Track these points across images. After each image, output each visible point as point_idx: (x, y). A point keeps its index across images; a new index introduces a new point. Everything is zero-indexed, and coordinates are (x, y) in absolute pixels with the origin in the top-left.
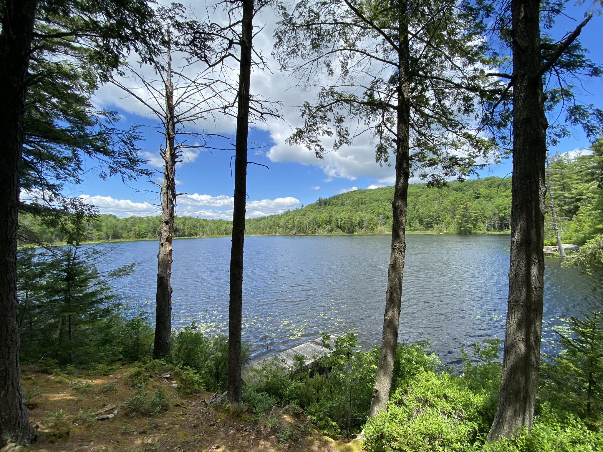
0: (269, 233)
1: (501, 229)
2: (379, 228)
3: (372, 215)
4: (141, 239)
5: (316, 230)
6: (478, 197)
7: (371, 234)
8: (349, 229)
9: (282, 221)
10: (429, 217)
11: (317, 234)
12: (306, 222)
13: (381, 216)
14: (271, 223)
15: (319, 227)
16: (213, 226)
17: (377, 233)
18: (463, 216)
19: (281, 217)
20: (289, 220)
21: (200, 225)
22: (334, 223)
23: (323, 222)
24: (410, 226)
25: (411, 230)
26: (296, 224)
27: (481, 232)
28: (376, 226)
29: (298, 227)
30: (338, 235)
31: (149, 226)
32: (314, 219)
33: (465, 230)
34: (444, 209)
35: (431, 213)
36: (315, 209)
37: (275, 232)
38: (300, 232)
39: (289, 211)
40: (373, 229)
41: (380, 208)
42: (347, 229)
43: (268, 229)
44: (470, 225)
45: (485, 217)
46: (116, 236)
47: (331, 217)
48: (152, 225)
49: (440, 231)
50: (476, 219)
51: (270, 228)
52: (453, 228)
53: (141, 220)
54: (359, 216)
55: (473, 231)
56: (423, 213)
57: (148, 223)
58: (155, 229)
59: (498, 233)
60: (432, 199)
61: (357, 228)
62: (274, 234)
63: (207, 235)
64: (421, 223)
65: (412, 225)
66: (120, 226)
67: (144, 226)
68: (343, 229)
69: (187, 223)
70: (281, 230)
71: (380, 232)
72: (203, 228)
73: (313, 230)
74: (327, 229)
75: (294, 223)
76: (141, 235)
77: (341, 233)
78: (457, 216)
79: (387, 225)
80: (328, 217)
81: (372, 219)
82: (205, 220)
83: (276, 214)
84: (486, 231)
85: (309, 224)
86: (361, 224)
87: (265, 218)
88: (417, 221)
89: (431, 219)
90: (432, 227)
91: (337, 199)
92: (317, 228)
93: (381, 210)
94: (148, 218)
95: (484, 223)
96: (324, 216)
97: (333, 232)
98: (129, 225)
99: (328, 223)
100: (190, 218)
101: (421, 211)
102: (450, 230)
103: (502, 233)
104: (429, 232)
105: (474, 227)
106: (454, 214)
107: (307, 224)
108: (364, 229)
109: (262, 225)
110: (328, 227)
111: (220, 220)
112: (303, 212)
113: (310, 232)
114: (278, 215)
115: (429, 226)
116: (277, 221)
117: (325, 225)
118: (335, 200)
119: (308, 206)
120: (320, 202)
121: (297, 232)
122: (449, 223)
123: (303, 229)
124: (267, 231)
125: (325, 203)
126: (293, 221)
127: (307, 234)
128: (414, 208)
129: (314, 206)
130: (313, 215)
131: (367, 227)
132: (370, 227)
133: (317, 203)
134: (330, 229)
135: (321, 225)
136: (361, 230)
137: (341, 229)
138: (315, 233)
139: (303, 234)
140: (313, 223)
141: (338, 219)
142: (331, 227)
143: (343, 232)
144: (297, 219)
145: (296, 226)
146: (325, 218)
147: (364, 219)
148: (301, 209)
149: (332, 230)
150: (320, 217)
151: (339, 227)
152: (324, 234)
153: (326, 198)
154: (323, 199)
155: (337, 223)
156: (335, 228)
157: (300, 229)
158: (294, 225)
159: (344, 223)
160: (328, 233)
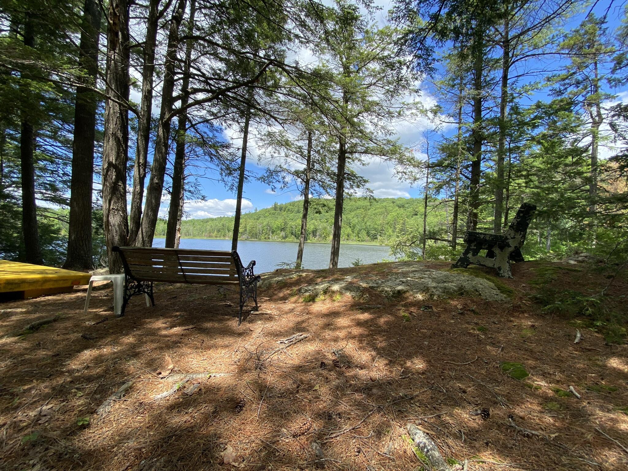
0: (216, 237)
3: (325, 225)
5: (270, 236)
6: (416, 215)
7: (324, 242)
10: (375, 229)
11: (271, 240)
12: (260, 227)
14: (220, 225)
15: (273, 232)
18: (402, 230)
19: (231, 219)
22: (288, 231)
23: (278, 228)
24: (359, 237)
25: (359, 241)
26: (248, 228)
28: (329, 235)
29: (250, 232)
30: (292, 242)
32: (268, 225)
34: (388, 223)
35: (376, 226)
36: (270, 214)
37: (224, 236)
38: (252, 236)
40: (326, 238)
43: (216, 232)
47: (286, 223)
49: (383, 242)
51: (219, 231)
54: (314, 224)
56: (370, 226)
61: (311, 236)
62: (222, 238)
64: (368, 234)
65: (360, 235)
68: (297, 236)
70: (231, 233)
73: (266, 236)
74: (281, 235)
75: (246, 227)
77: (295, 240)
78: (397, 230)
80: (283, 224)
81: (325, 228)
83: (226, 216)
85: (263, 230)
86: (314, 233)
87: (212, 220)
88: (364, 233)
89: (376, 231)
90: (376, 238)
91: (293, 206)
92: (271, 234)
96: (278, 222)
97: (287, 239)
99: (283, 229)
101: (368, 224)
102: (390, 242)
104: (374, 243)
106: (395, 228)
107: (261, 229)
108: (317, 237)
109: (208, 227)
110: (283, 234)
112: (257, 216)
113: (263, 237)
114: (228, 217)
115: (374, 238)
116: (227, 224)
117: (279, 231)
118: (291, 207)
119: (262, 210)
120: (275, 208)
121: (249, 237)
122: (390, 236)
123: (256, 234)
124: (214, 234)
125: (281, 209)
126: (246, 224)
127: (260, 239)
128: (363, 220)
129: (269, 211)
130: (267, 220)
131: (320, 236)
132: (323, 236)
133: (272, 208)
134: (284, 236)
135: (275, 231)
136: (315, 238)
137: (295, 236)
138: (269, 238)
139: (256, 240)
140: (267, 228)
141: (292, 226)
142: (285, 234)
143: (297, 239)
144: (250, 224)
145: (248, 231)
146: (279, 224)
147: (318, 228)
148: (255, 213)
149: (286, 237)
150: (275, 222)
151: (293, 235)
152: (278, 240)
153: (282, 204)
154: (279, 204)
155: (292, 230)
156: (289, 235)
157: (253, 234)
158: (246, 229)
159: (299, 230)
160: (282, 240)
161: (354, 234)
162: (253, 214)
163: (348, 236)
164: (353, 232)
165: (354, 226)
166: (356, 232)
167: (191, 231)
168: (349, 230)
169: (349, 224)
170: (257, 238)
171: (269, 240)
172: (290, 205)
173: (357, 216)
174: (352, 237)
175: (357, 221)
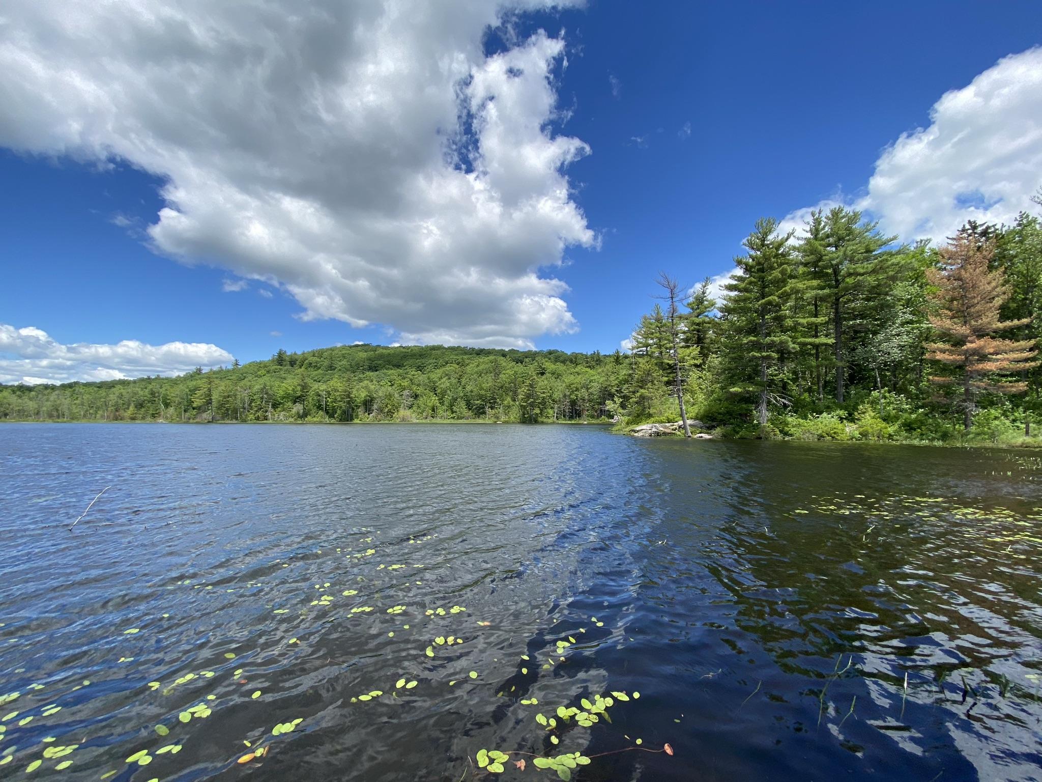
0: (133, 418)
1: (571, 418)
2: (402, 413)
3: (389, 390)
5: (269, 414)
6: (543, 374)
7: (387, 422)
8: (344, 412)
9: (176, 392)
10: (481, 397)
11: (271, 421)
12: (243, 395)
13: (406, 392)
14: (144, 394)
15: (275, 406)
17: (398, 421)
18: (528, 396)
19: (175, 382)
20: (197, 388)
22: (311, 399)
23: (287, 396)
24: (453, 412)
25: (453, 418)
26: (215, 397)
27: (550, 421)
28: (396, 408)
29: (221, 406)
30: (321, 423)
32: (263, 390)
33: (530, 417)
34: (502, 387)
35: (483, 392)
36: (268, 372)
37: (153, 416)
38: (225, 416)
39: (199, 372)
40: (390, 414)
41: (404, 378)
42: (339, 412)
43: (132, 408)
44: (537, 411)
45: (553, 400)
47: (304, 387)
49: (498, 418)
50: (544, 403)
51: (140, 405)
52: (515, 414)
54: (366, 387)
55: (540, 419)
56: (472, 391)
59: (569, 422)
60: (485, 371)
61: (360, 411)
62: (149, 419)
64: (469, 406)
65: (455, 408)
68: (330, 413)
70: (171, 410)
71: (404, 419)
73: (259, 414)
74: (294, 411)
75: (210, 395)
77: (327, 419)
78: (520, 397)
79: (415, 408)
80: (299, 388)
81: (390, 396)
83: (163, 376)
84: (555, 419)
85: (252, 401)
86: (368, 405)
87: (122, 383)
88: (463, 404)
89: (483, 401)
90: (484, 413)
91: (320, 357)
92: (270, 409)
93: (406, 383)
95: (552, 408)
96: (289, 383)
97: (309, 418)
99: (296, 400)
101: (469, 388)
102: (509, 418)
103: (573, 422)
104: (481, 421)
105: (541, 413)
106: (515, 393)
107: (247, 399)
108: (373, 414)
109: (114, 398)
110: (298, 408)
112: (238, 374)
114: (167, 379)
115: (480, 411)
116: (163, 391)
117: (290, 404)
118: (315, 359)
119: (250, 365)
120: (280, 360)
121: (218, 417)
122: (509, 407)
123: (235, 411)
124: (127, 414)
125: (292, 363)
126: (209, 390)
127: (244, 421)
128: (460, 382)
129: (265, 366)
130: (261, 381)
131: (380, 410)
132: (386, 410)
133: (273, 361)
134: (301, 412)
135: (280, 403)
136: (369, 414)
137: (327, 413)
138: (266, 418)
139: (234, 421)
140: (262, 398)
141: (320, 393)
142: (304, 408)
143: (329, 417)
144: (220, 388)
145: (215, 404)
146: (291, 389)
147: (375, 396)
148: (233, 370)
149: (305, 415)
150: (279, 386)
151: (322, 409)
152: (287, 422)
153: (295, 354)
154: (288, 353)
155: (319, 401)
156: (313, 411)
157: (227, 410)
158: (211, 399)
159: (335, 401)
160: (296, 420)
161: (445, 408)
162: (228, 371)
163: (433, 410)
164: (442, 403)
165: (444, 393)
166: (446, 403)
167: (64, 408)
168: (434, 400)
169: (434, 390)
170: (237, 419)
171: (265, 421)
172: (314, 356)
173: (447, 375)
174: (440, 412)
175: (448, 385)
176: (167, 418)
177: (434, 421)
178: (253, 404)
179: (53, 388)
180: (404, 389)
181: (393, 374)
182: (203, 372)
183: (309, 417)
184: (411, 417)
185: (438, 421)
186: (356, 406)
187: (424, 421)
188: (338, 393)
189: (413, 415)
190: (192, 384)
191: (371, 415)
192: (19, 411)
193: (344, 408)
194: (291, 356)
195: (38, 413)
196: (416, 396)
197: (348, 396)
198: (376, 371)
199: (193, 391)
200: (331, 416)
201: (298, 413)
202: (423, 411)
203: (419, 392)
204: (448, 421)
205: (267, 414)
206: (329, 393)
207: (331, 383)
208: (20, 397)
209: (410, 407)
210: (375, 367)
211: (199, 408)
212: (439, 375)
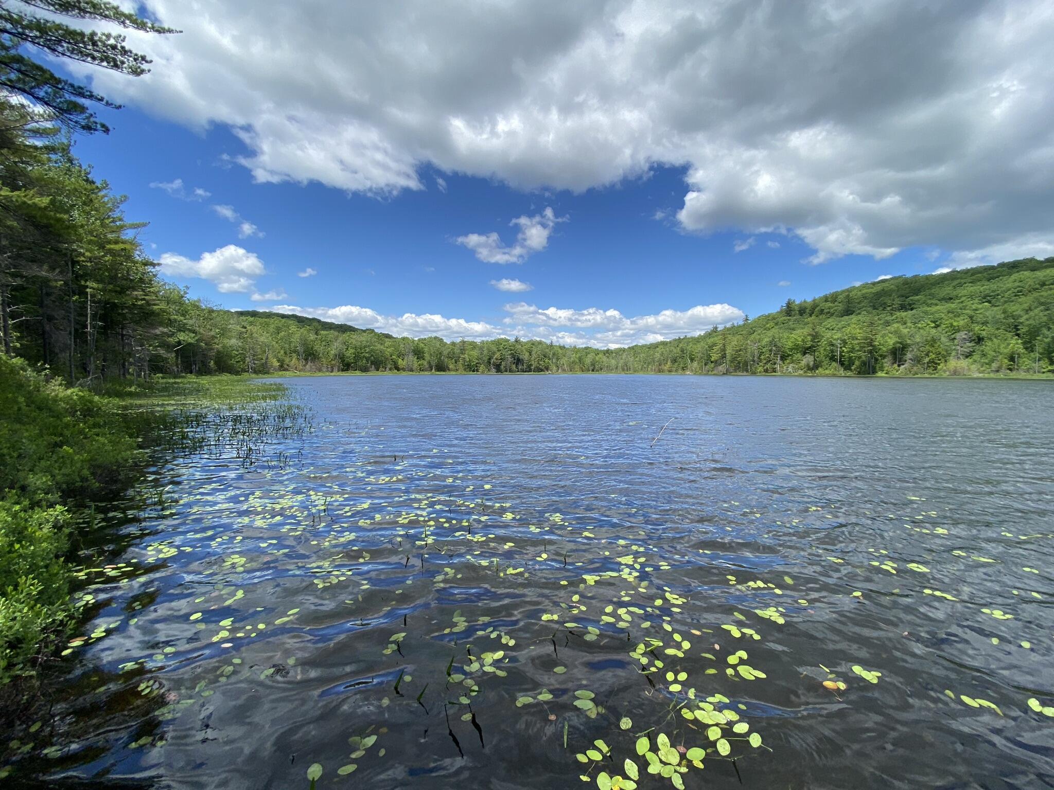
0: (670, 371)
2: (953, 363)
4: (471, 373)
7: (927, 375)
8: (864, 364)
9: (698, 348)
11: (779, 373)
12: (753, 348)
13: (962, 335)
14: (677, 351)
15: (783, 358)
16: (574, 357)
17: (945, 375)
19: (697, 340)
20: (715, 344)
21: (554, 354)
22: (822, 352)
23: (796, 348)
26: (729, 351)
28: (945, 358)
29: (733, 360)
30: (834, 375)
31: (482, 354)
32: (772, 343)
36: (776, 324)
37: (683, 369)
38: (738, 368)
39: (715, 330)
40: (933, 365)
41: (958, 316)
42: (857, 363)
43: (669, 363)
46: (441, 368)
47: (815, 336)
48: (485, 352)
51: (674, 361)
53: (473, 345)
54: (896, 332)
57: (481, 348)
58: (490, 359)
61: (887, 363)
62: (680, 371)
63: (564, 370)
66: (445, 353)
67: (475, 353)
68: (846, 364)
69: (535, 350)
70: (695, 364)
71: (955, 372)
72: (558, 359)
73: (768, 366)
74: (803, 363)
75: (724, 350)
76: (472, 368)
77: (842, 372)
79: (976, 357)
80: (809, 338)
81: (933, 342)
82: (562, 348)
83: (689, 336)
85: (761, 353)
86: (898, 354)
87: (664, 344)
91: (834, 301)
92: (779, 361)
93: (960, 322)
94: (483, 342)
96: (799, 335)
98: (457, 351)
99: (805, 351)
100: (540, 343)
107: (756, 353)
108: (906, 365)
109: (657, 355)
110: (808, 359)
111: (586, 348)
112: (747, 329)
113: (761, 369)
114: (692, 338)
116: (689, 348)
117: (799, 356)
118: (828, 304)
119: (759, 318)
120: (789, 310)
121: (731, 369)
123: (746, 364)
124: (666, 368)
125: (802, 311)
126: (724, 345)
127: (754, 373)
129: (774, 319)
130: (770, 333)
132: (927, 360)
133: (781, 312)
134: (811, 364)
135: (789, 355)
136: (899, 366)
137: (842, 364)
138: (774, 370)
139: (745, 373)
140: (771, 351)
141: (834, 342)
142: (815, 360)
143: (845, 369)
144: (733, 343)
145: (728, 357)
146: (800, 340)
147: (909, 341)
148: (744, 325)
149: (816, 366)
150: (788, 338)
151: (835, 361)
152: (796, 374)
153: (805, 301)
154: (797, 303)
155: (832, 351)
156: (825, 363)
157: (739, 363)
158: (725, 354)
159: (852, 350)
160: (805, 372)
161: (1035, 355)
162: (739, 327)
163: (1012, 359)
164: (1030, 349)
165: (1034, 333)
166: (1039, 348)
167: (630, 364)
168: (1016, 345)
169: (1015, 329)
170: (747, 371)
171: (774, 374)
172: (826, 301)
173: (1042, 304)
174: (1026, 362)
175: (1045, 319)
176: (692, 370)
177: (1013, 375)
178: (762, 357)
179: (624, 350)
180: (958, 331)
181: (937, 312)
182: (719, 329)
183: (820, 369)
184: (969, 369)
185: (1022, 375)
186: (881, 356)
187: (992, 375)
188: (856, 342)
189: (973, 367)
190: (710, 341)
191: (902, 367)
192: (607, 367)
193: (864, 358)
194: (800, 304)
195: (617, 368)
196: (980, 340)
197: (870, 344)
198: (912, 309)
199: (711, 347)
200: (847, 368)
201: (808, 365)
202: (992, 361)
203: (984, 334)
204: (1044, 377)
205: (776, 366)
206: (844, 342)
207: (848, 330)
208: (608, 357)
209: (968, 355)
210: (910, 305)
211: (716, 362)
212: (1026, 306)
